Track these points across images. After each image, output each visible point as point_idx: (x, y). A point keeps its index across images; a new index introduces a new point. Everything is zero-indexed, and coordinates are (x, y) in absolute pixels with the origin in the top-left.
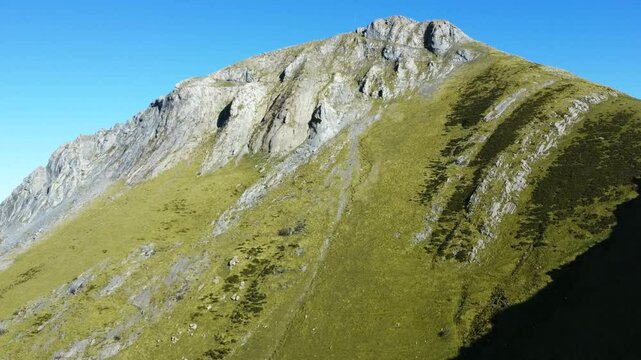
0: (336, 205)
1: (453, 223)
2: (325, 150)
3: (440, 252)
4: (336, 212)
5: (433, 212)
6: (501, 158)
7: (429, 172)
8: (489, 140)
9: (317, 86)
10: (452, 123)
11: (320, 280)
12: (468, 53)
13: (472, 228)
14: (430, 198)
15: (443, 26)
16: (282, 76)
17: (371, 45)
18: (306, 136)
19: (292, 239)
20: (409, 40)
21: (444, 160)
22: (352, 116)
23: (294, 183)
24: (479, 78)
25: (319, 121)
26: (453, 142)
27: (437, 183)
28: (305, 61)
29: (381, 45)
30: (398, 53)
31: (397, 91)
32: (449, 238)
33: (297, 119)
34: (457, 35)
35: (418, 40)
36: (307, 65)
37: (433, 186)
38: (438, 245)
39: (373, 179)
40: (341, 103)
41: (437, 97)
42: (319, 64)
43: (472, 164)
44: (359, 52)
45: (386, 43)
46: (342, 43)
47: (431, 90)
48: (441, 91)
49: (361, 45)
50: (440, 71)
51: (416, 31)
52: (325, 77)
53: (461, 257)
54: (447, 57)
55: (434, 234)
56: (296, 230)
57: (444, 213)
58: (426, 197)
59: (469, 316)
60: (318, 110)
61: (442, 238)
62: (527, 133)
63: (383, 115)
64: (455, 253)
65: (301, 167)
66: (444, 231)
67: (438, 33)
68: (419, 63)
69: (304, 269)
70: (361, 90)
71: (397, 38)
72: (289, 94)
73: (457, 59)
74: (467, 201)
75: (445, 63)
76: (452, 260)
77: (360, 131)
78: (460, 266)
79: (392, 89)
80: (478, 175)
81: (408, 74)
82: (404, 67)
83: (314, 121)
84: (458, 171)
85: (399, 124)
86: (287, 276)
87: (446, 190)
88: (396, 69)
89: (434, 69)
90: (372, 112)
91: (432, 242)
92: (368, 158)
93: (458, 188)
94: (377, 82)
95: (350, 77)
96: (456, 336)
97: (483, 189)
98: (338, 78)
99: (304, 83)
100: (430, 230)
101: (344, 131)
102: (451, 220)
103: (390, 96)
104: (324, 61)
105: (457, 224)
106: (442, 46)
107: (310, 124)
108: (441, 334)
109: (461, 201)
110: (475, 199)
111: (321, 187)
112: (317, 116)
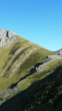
5: (4, 70)
6: (16, 61)
7: (5, 63)
8: (15, 58)
10: (10, 54)
12: (15, 38)
13: (10, 73)
14: (4, 68)
15: (10, 32)
20: (3, 34)
21: (7, 61)
24: (16, 44)
26: (9, 58)
27: (6, 65)
30: (1, 38)
34: (13, 34)
35: (5, 34)
37: (5, 66)
38: (5, 76)
41: (8, 48)
43: (12, 62)
47: (7, 46)
48: (9, 46)
51: (5, 32)
54: (11, 38)
55: (4, 74)
57: (6, 71)
59: (8, 85)
61: (5, 75)
62: (21, 57)
64: (7, 77)
66: (6, 73)
67: (9, 33)
68: (5, 40)
73: (13, 39)
75: (10, 40)
78: (7, 79)
80: (12, 64)
81: (3, 42)
82: (2, 41)
84: (9, 63)
87: (7, 67)
89: (8, 41)
93: (9, 66)
97: (12, 66)
105: (8, 72)
106: (10, 36)
108: (3, 88)
109: (9, 69)
110: (11, 68)
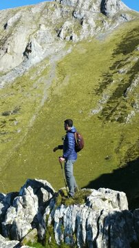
0: (41, 98)
1: (116, 104)
2: (34, 68)
3: (107, 119)
4: (41, 101)
5: (103, 98)
7: (101, 79)
9: (29, 31)
10: (117, 53)
11: (29, 136)
12: (128, 16)
13: (128, 105)
14: (102, 92)
16: (6, 26)
17: (65, 9)
18: (21, 61)
19: (11, 117)
20: (90, 7)
21: (111, 72)
22: (52, 51)
23: (13, 87)
24: (135, 30)
25: (30, 51)
26: (118, 62)
27: (106, 83)
28: (21, 17)
29: (72, 9)
30: (83, 14)
31: (82, 37)
32: (113, 111)
33: (15, 50)
34: (121, 6)
35: (96, 7)
36: (22, 19)
37: (104, 86)
38: (106, 115)
39: (66, 83)
40: (45, 43)
41: (108, 40)
42: (31, 19)
43: (128, 73)
44: (57, 13)
45: (76, 8)
46: (46, 7)
47: (105, 36)
48: (111, 37)
49: (59, 9)
50: (110, 26)
51: (95, 2)
52: (34, 26)
53: (120, 120)
54: (115, 18)
55: (104, 110)
56: (14, 112)
57: (110, 98)
58: (99, 91)
59: (124, 149)
60: (29, 45)
61: (109, 112)
63: (73, 50)
64: (117, 119)
65: (17, 79)
66: (110, 108)
67: (109, 3)
68: (97, 22)
69: (19, 131)
70: (59, 36)
71: (82, 5)
72: (10, 35)
73: (121, 20)
74: (125, 91)
75: (113, 22)
76: (115, 122)
77: (57, 59)
78: (119, 125)
79: (79, 35)
80: (132, 78)
81: (89, 27)
82: (86, 23)
83: (28, 51)
84: (120, 77)
85: (83, 54)
86: (7, 136)
87: (112, 87)
88: (82, 23)
89: (106, 24)
90: (66, 48)
91: (102, 114)
92: (62, 73)
93: (119, 85)
94: (69, 31)
95: (51, 28)
96: (116, 159)
97: (135, 84)
98: (43, 27)
99: (20, 28)
100: (102, 108)
101: (47, 58)
102: (114, 102)
103: (77, 40)
104: (34, 17)
105: (118, 104)
106: (112, 11)
107: (24, 54)
108: (107, 159)
109: (121, 91)
110: (130, 90)
111: (31, 89)
112: (29, 48)
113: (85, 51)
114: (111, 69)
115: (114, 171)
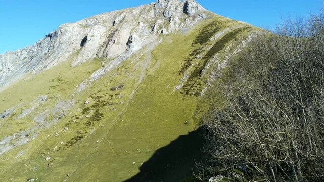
0: (139, 77)
1: (193, 82)
2: (134, 55)
3: (187, 93)
4: (139, 80)
5: (185, 78)
6: (216, 55)
7: (183, 63)
8: (211, 49)
9: (130, 27)
10: (195, 43)
11: (130, 106)
12: (204, 15)
13: (202, 83)
14: (183, 72)
15: (193, 3)
16: (114, 23)
17: (157, 10)
18: (125, 49)
19: (116, 92)
20: (176, 8)
21: (191, 57)
22: (148, 41)
23: (118, 69)
24: (209, 25)
25: (132, 42)
26: (196, 50)
27: (187, 66)
28: (125, 16)
29: (163, 10)
30: (170, 14)
31: (170, 31)
32: (192, 87)
33: (121, 42)
34: (199, 7)
35: (181, 9)
36: (126, 18)
37: (185, 68)
38: (186, 90)
39: (157, 66)
40: (142, 36)
41: (189, 33)
42: (132, 18)
43: (203, 58)
44: (152, 13)
45: (165, 9)
46: (144, 9)
47: (187, 30)
48: (192, 31)
49: (153, 10)
50: (191, 23)
51: (180, 5)
52: (135, 23)
53: (196, 94)
54: (194, 17)
55: (184, 86)
56: (119, 88)
57: (190, 78)
58: (182, 72)
59: (198, 117)
60: (131, 37)
61: (188, 88)
62: (229, 45)
63: (163, 41)
64: (194, 93)
65: (122, 63)
66: (189, 85)
67: (190, 6)
68: (181, 19)
69: (122, 102)
70: (153, 30)
71: (170, 7)
72: (117, 30)
73: (199, 18)
74: (200, 72)
75: (193, 19)
76: (192, 96)
77: (152, 47)
78: (196, 98)
79: (167, 30)
80: (206, 62)
81: (175, 23)
82: (173, 20)
83: (130, 42)
84: (197, 61)
85: (171, 44)
86: (113, 106)
87: (191, 69)
88: (170, 21)
89: (188, 21)
90: (158, 40)
91: (183, 89)
92: (155, 58)
93: (196, 68)
94: (160, 27)
95: (147, 25)
96: (192, 124)
97: (208, 66)
98: (141, 24)
99: (124, 25)
100: (183, 85)
101: (144, 47)
102: (193, 80)
103: (166, 33)
104: (135, 17)
105: (195, 82)
106: (192, 12)
107: (127, 44)
108: (186, 123)
109: (197, 73)
110: (204, 71)
111: (132, 70)
112: (130, 40)
113: (171, 42)
114: (190, 55)
115: (189, 133)
